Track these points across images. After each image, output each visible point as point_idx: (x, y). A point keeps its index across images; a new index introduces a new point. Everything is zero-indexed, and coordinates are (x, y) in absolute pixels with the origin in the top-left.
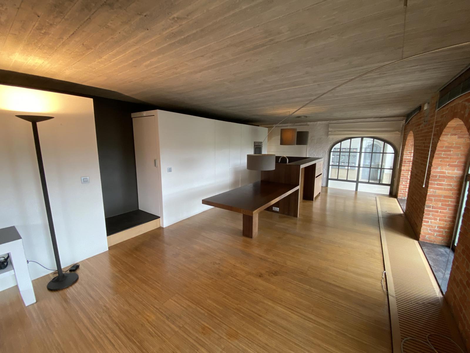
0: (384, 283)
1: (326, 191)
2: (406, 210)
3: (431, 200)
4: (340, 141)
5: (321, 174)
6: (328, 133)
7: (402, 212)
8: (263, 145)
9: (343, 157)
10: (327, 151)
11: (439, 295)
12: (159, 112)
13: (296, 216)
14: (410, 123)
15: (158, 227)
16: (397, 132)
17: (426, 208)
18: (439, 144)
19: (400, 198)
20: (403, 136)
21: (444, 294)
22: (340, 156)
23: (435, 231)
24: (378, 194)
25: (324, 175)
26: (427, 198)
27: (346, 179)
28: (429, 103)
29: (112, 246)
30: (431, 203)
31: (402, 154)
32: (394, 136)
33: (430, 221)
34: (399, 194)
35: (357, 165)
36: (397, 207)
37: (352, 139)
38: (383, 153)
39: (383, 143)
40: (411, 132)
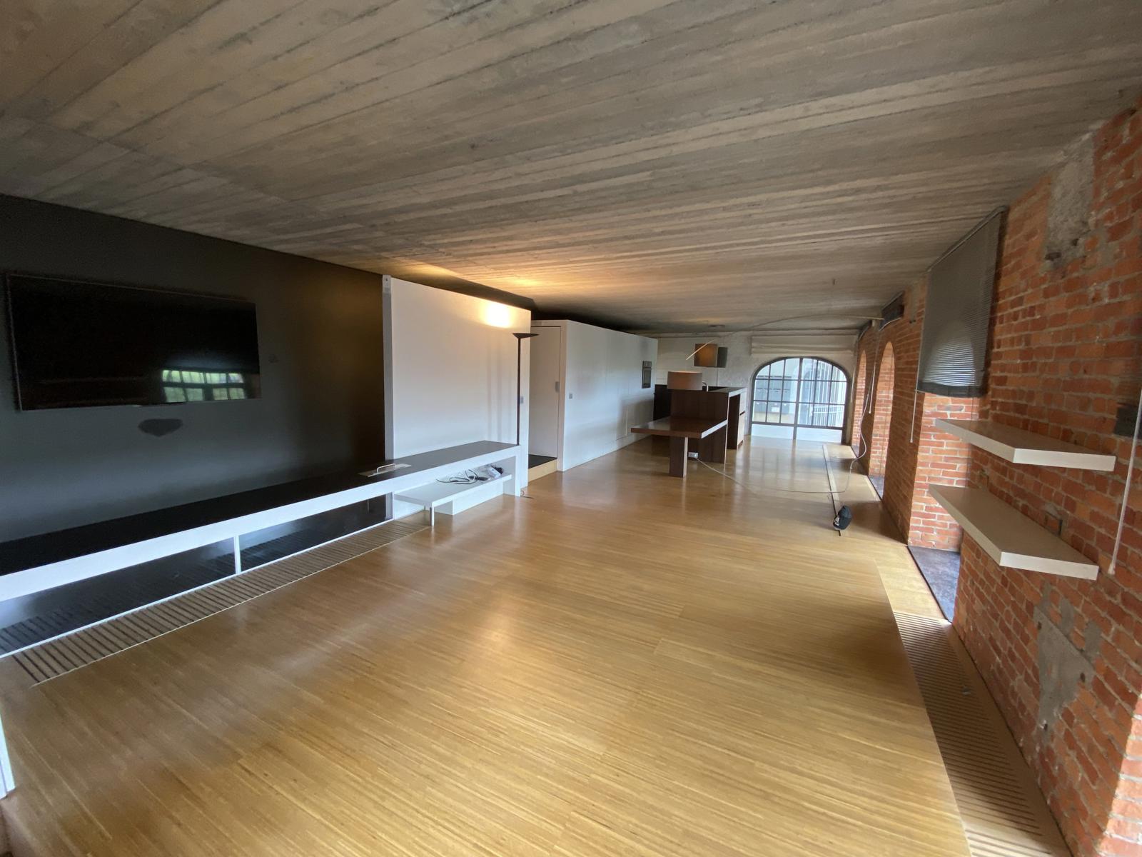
1: (749, 440)
3: (878, 428)
4: (770, 363)
5: (745, 412)
6: (750, 350)
7: (855, 457)
8: (653, 367)
9: (773, 388)
10: (750, 379)
11: (878, 499)
12: (569, 323)
13: (722, 462)
14: (863, 339)
15: (556, 470)
16: (849, 351)
17: (873, 437)
18: (882, 367)
19: (855, 445)
20: (856, 356)
21: (882, 497)
22: (768, 385)
24: (825, 443)
25: (747, 414)
26: (874, 425)
27: (778, 422)
28: (877, 318)
29: (533, 481)
31: (856, 382)
32: (844, 357)
34: (853, 439)
35: (794, 400)
36: (850, 453)
37: (787, 360)
38: (831, 381)
39: (830, 366)
40: (864, 352)
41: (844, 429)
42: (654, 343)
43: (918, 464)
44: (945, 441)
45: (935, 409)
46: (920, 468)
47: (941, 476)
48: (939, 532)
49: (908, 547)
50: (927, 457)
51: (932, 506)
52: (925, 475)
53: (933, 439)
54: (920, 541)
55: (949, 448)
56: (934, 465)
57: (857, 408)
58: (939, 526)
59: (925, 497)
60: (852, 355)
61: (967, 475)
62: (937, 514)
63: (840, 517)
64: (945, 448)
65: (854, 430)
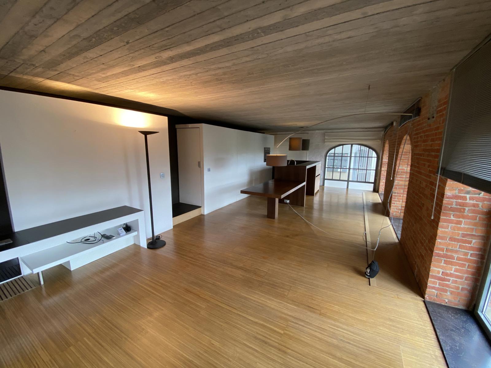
0: (364, 238)
1: (323, 189)
2: (383, 200)
3: (396, 188)
4: (335, 147)
5: (319, 175)
6: (324, 141)
7: (381, 202)
8: (270, 151)
9: (336, 161)
10: (323, 156)
12: (204, 125)
13: (303, 205)
14: (387, 134)
15: (200, 214)
16: (379, 141)
17: (393, 194)
18: (400, 150)
19: (381, 192)
20: (383, 143)
21: (399, 240)
22: (334, 160)
23: (399, 209)
24: (364, 191)
25: (321, 176)
27: (339, 179)
28: (396, 121)
30: (396, 190)
31: (382, 158)
32: (375, 144)
33: (396, 202)
34: (380, 190)
35: (348, 167)
36: (378, 198)
37: (344, 146)
38: (368, 157)
39: (368, 148)
40: (387, 141)
41: (375, 183)
42: (271, 138)
43: (437, 237)
44: (463, 220)
45: (456, 192)
46: (439, 241)
47: (457, 249)
48: (452, 293)
49: (424, 302)
50: (447, 232)
51: (448, 272)
52: (444, 247)
53: (452, 218)
54: (435, 298)
55: (466, 226)
56: (451, 239)
57: (382, 172)
58: (452, 288)
59: (442, 264)
60: (380, 143)
61: (480, 250)
62: (452, 279)
63: (370, 269)
64: (462, 226)
65: (380, 185)
